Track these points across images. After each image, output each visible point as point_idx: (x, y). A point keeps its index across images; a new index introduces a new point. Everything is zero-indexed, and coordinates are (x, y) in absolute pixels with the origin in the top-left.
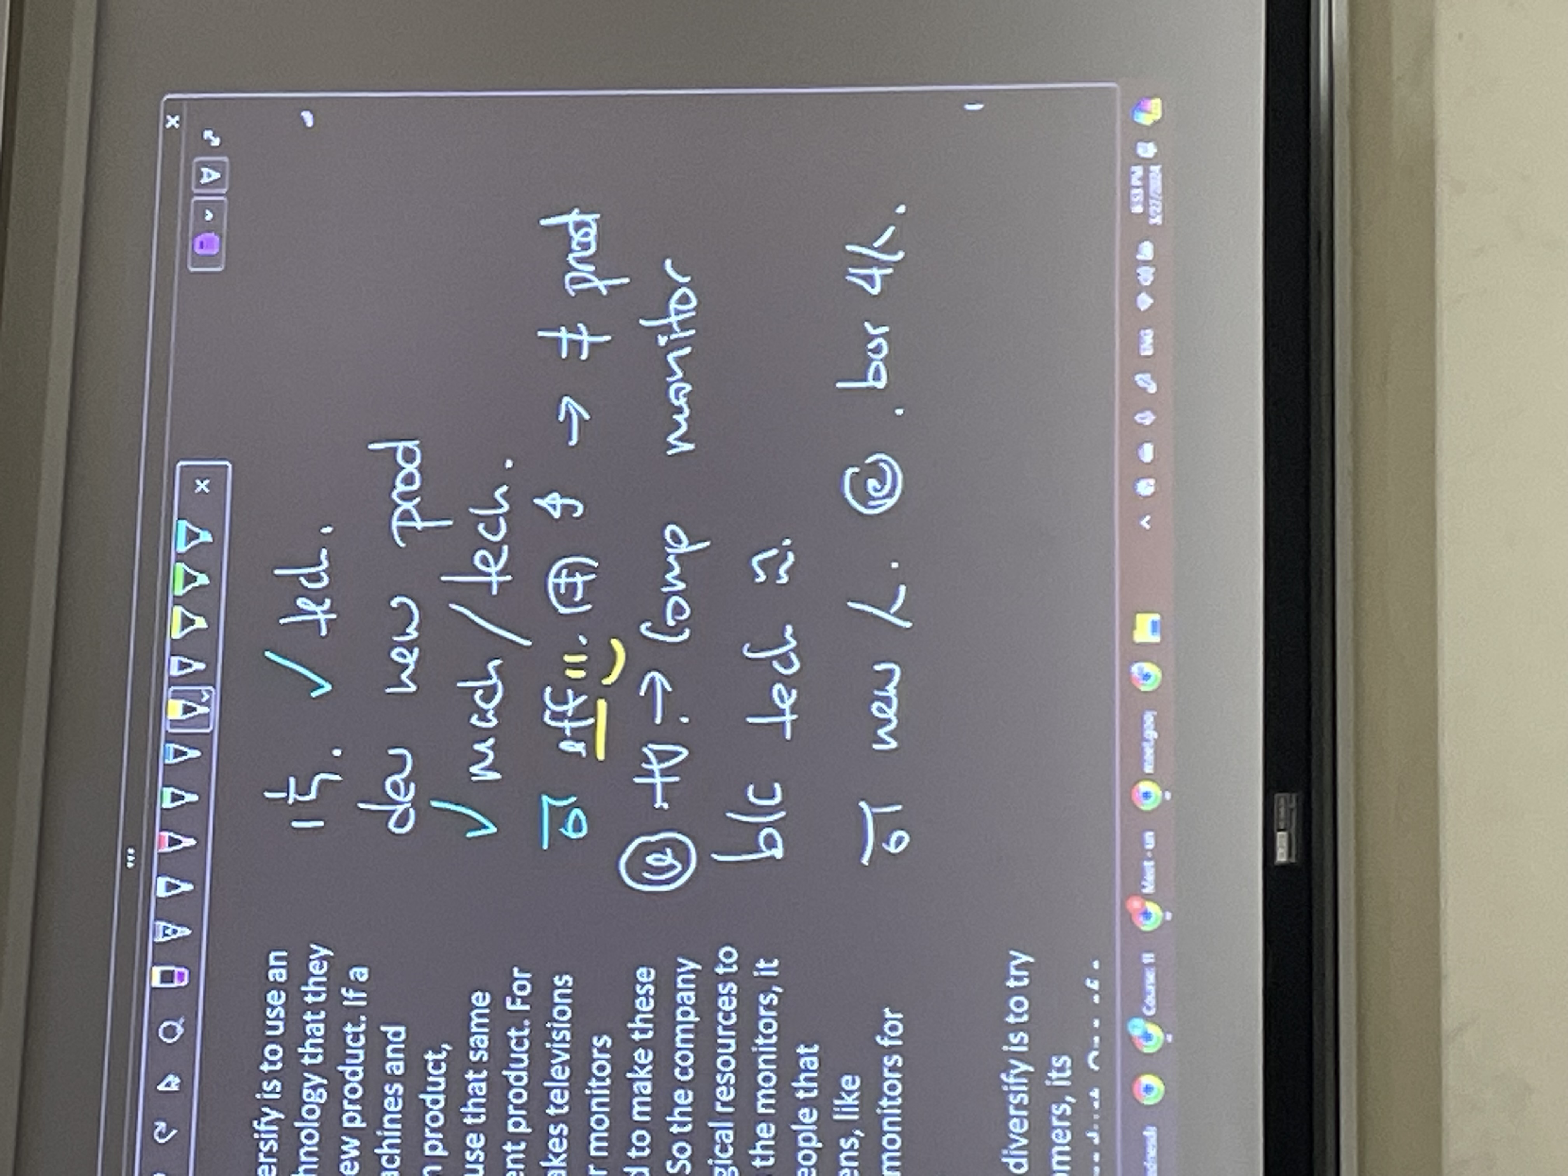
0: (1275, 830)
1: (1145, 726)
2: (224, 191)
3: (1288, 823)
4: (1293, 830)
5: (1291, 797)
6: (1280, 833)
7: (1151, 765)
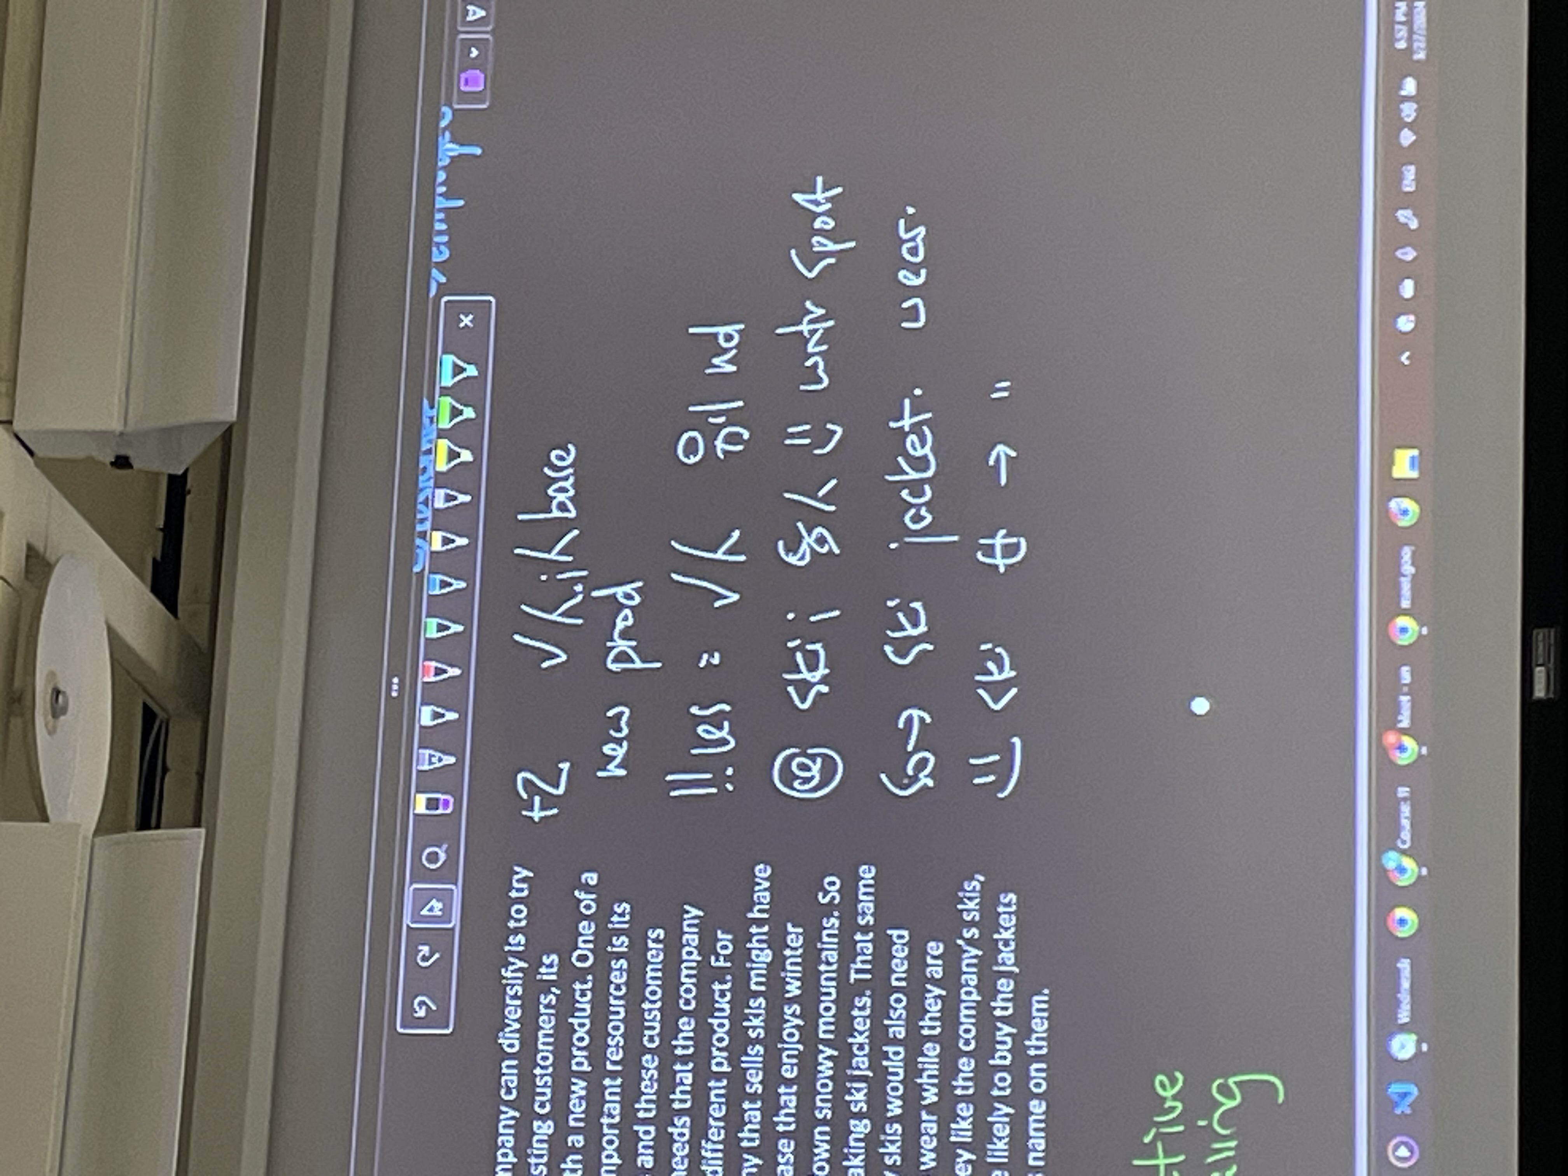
0: (1534, 664)
1: (1403, 561)
2: (489, 28)
3: (1547, 660)
4: (1551, 665)
5: (1549, 632)
6: (1538, 669)
7: (1408, 600)
